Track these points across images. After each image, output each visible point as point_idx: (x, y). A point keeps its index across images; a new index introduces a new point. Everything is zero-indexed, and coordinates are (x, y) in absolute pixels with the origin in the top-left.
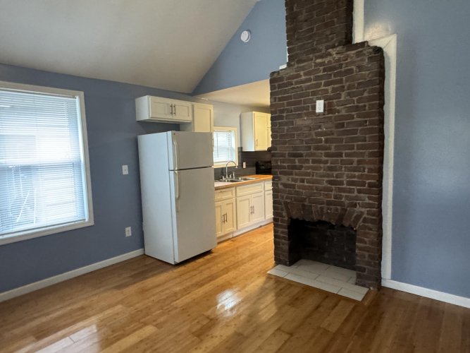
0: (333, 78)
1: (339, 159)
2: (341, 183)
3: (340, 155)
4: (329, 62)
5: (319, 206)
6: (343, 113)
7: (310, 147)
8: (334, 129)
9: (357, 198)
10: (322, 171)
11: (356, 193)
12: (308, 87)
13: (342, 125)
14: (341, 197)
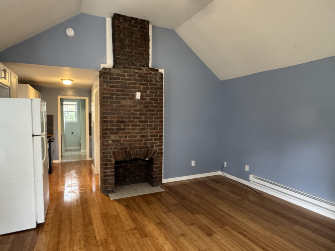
0: (143, 82)
1: (146, 124)
2: (147, 136)
3: (147, 122)
4: (141, 73)
5: (135, 150)
6: (148, 100)
7: (130, 117)
8: (143, 108)
9: (154, 143)
10: (137, 131)
11: (154, 141)
12: (130, 84)
13: (148, 107)
14: (147, 144)
